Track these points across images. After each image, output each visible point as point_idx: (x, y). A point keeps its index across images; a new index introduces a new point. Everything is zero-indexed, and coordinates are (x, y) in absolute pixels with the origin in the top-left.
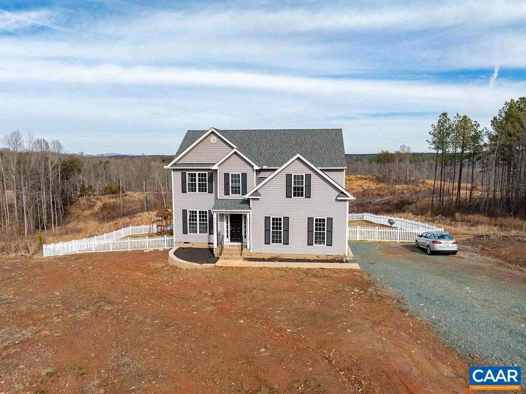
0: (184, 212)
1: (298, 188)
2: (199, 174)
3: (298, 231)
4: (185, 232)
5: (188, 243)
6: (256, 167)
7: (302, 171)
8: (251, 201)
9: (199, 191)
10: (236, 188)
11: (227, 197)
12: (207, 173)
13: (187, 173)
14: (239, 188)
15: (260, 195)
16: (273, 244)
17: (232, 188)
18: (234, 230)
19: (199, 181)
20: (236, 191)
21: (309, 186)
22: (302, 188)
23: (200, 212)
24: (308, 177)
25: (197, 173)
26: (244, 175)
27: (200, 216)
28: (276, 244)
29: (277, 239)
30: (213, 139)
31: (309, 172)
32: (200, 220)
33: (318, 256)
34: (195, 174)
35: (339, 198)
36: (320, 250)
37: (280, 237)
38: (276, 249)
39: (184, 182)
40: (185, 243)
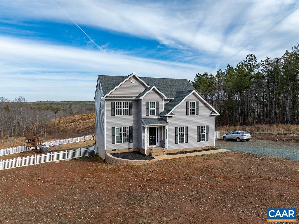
0: (113, 129)
1: (192, 109)
2: (123, 103)
3: (192, 135)
4: (113, 143)
5: (115, 150)
6: (166, 98)
7: (194, 100)
8: (168, 118)
9: (123, 114)
10: (152, 111)
11: (147, 117)
12: (129, 102)
13: (115, 102)
14: (154, 111)
15: (174, 114)
16: (180, 143)
17: (150, 111)
18: (151, 137)
19: (123, 108)
20: (153, 113)
21: (197, 108)
22: (194, 109)
23: (124, 128)
24: (197, 103)
25: (122, 102)
26: (158, 103)
27: (124, 131)
28: (181, 143)
29: (182, 141)
30: (133, 81)
31: (198, 100)
32: (124, 134)
33: (202, 148)
34: (121, 103)
35: (211, 115)
36: (203, 144)
37: (183, 139)
38: (182, 146)
39: (113, 109)
40: (113, 150)
